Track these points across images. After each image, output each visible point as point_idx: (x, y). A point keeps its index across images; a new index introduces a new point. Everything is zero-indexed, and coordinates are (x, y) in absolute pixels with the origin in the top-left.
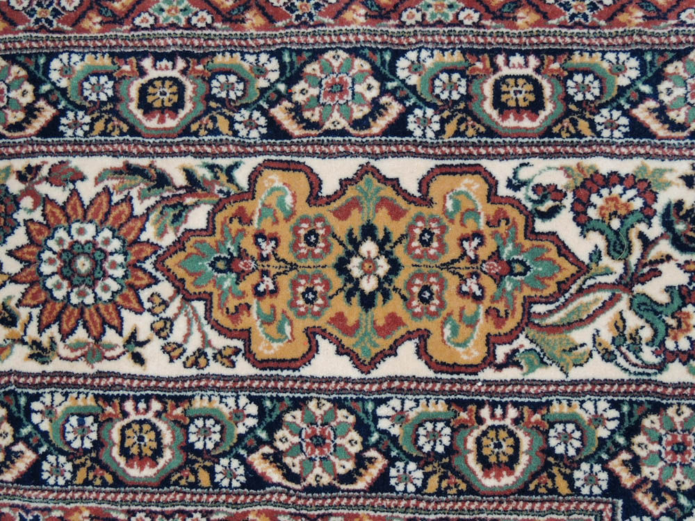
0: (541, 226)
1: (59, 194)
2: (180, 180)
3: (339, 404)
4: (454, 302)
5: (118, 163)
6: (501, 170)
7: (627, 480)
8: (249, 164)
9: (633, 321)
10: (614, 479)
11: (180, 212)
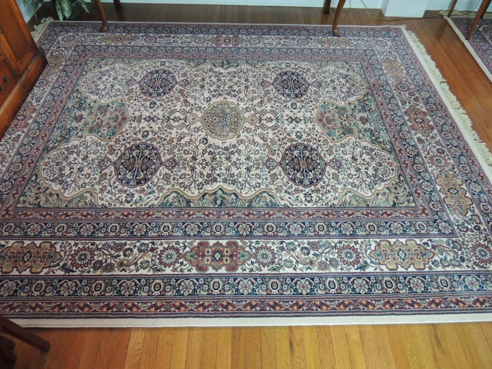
0: (469, 210)
1: (447, 158)
2: (455, 171)
3: (433, 188)
4: (453, 201)
5: (454, 164)
6: (474, 205)
7: (438, 221)
8: (460, 178)
9: (461, 222)
10: (437, 220)
11: (451, 171)
